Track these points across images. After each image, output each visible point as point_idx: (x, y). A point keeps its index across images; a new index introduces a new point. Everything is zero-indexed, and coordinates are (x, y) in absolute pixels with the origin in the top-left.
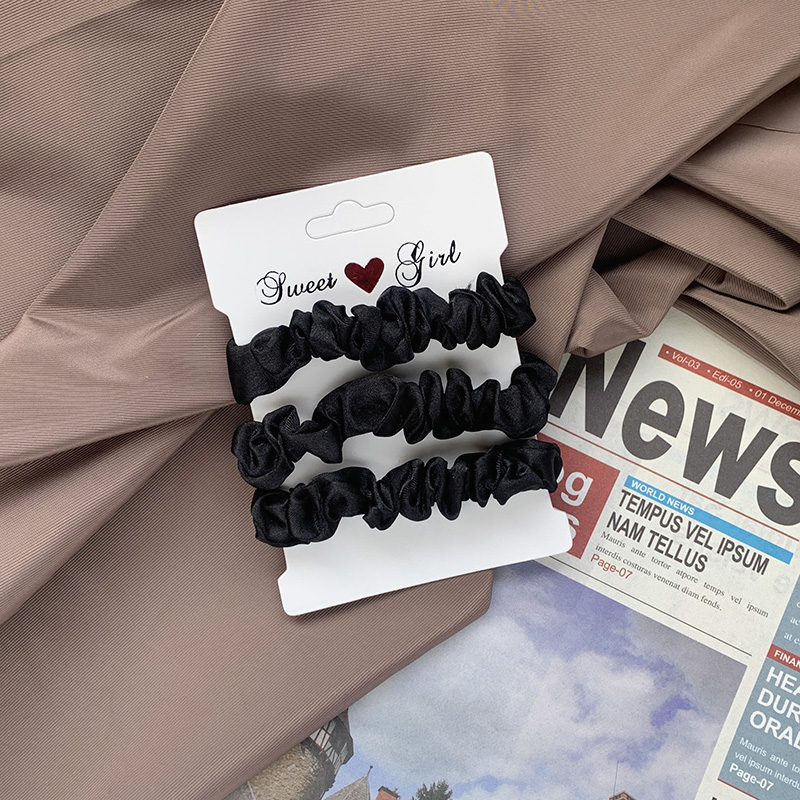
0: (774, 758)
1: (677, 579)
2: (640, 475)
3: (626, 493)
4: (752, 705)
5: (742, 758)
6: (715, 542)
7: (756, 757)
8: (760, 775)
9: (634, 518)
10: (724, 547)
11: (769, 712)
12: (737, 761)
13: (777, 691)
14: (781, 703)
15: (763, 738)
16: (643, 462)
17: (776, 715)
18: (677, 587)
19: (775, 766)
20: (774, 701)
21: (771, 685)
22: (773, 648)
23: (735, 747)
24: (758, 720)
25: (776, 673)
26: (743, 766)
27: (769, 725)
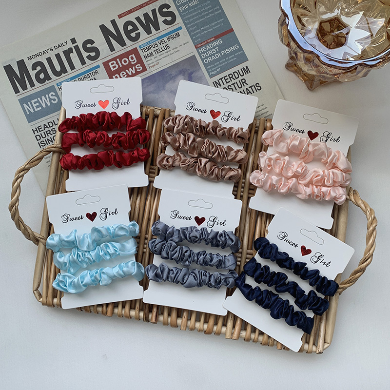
0: (215, 64)
1: (167, 54)
2: (140, 44)
3: (142, 50)
4: (202, 60)
6: (166, 40)
7: (212, 67)
8: (216, 70)
9: (148, 52)
10: (169, 40)
11: (206, 58)
13: (204, 53)
14: (207, 54)
15: (210, 63)
16: (138, 41)
17: (208, 57)
18: (168, 55)
20: (205, 55)
22: (195, 46)
23: (207, 70)
24: (206, 61)
27: (209, 60)
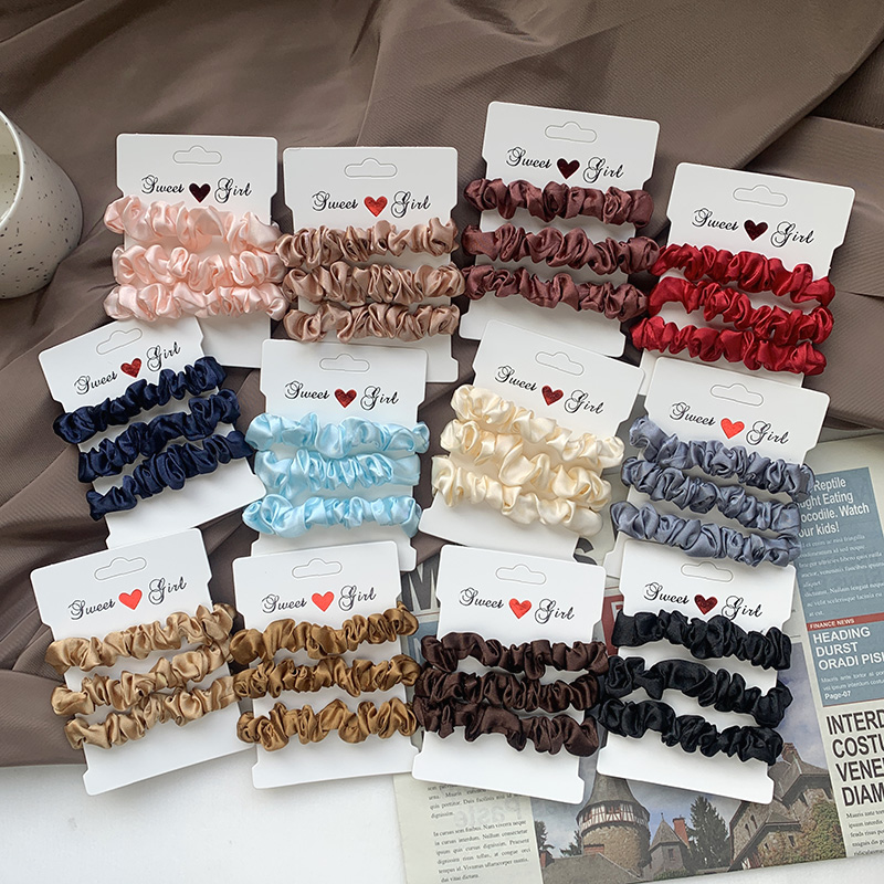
0: (842, 678)
4: (816, 660)
5: (828, 688)
7: (834, 683)
8: (841, 691)
11: (826, 657)
12: (827, 692)
13: (823, 645)
14: (829, 649)
15: (832, 672)
17: (830, 657)
19: (845, 682)
20: (825, 651)
21: (819, 644)
22: (808, 625)
23: (821, 685)
24: (824, 665)
25: (817, 636)
26: (830, 692)
27: (831, 664)
